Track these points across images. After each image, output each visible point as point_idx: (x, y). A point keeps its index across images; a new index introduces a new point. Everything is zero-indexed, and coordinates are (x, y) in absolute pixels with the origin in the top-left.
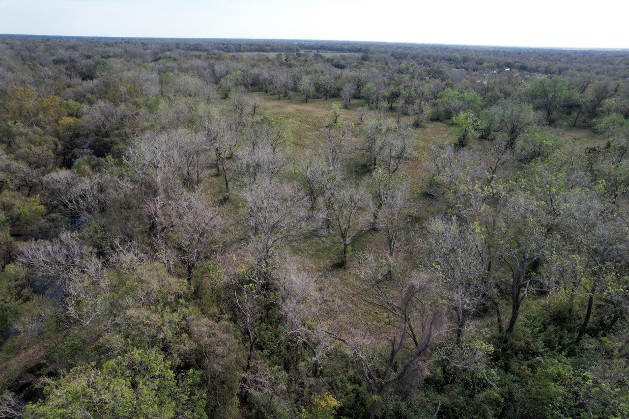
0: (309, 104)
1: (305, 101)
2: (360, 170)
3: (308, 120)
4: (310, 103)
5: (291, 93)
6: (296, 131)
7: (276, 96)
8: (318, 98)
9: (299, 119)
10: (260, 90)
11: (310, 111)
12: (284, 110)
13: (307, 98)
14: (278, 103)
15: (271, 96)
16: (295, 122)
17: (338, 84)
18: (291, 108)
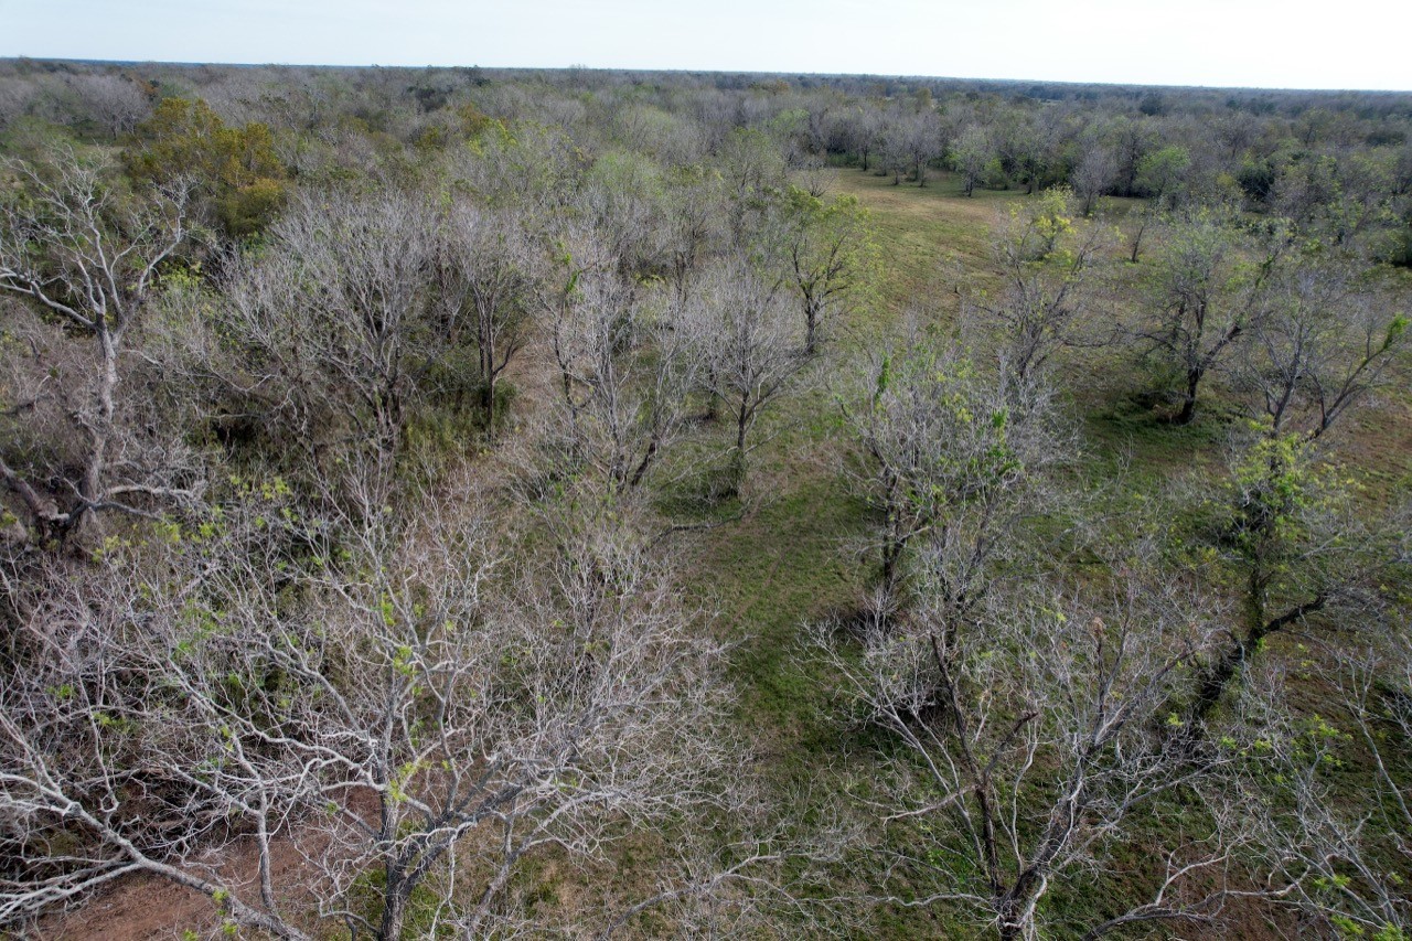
0: (977, 201)
1: (967, 193)
2: (1125, 413)
3: (963, 238)
4: (978, 197)
5: (930, 174)
6: (918, 267)
7: (888, 180)
8: (1006, 188)
9: (937, 234)
10: (849, 163)
11: (973, 218)
12: (900, 209)
13: (974, 185)
14: (888, 194)
15: (878, 178)
16: (920, 241)
17: (1069, 151)
18: (920, 207)
